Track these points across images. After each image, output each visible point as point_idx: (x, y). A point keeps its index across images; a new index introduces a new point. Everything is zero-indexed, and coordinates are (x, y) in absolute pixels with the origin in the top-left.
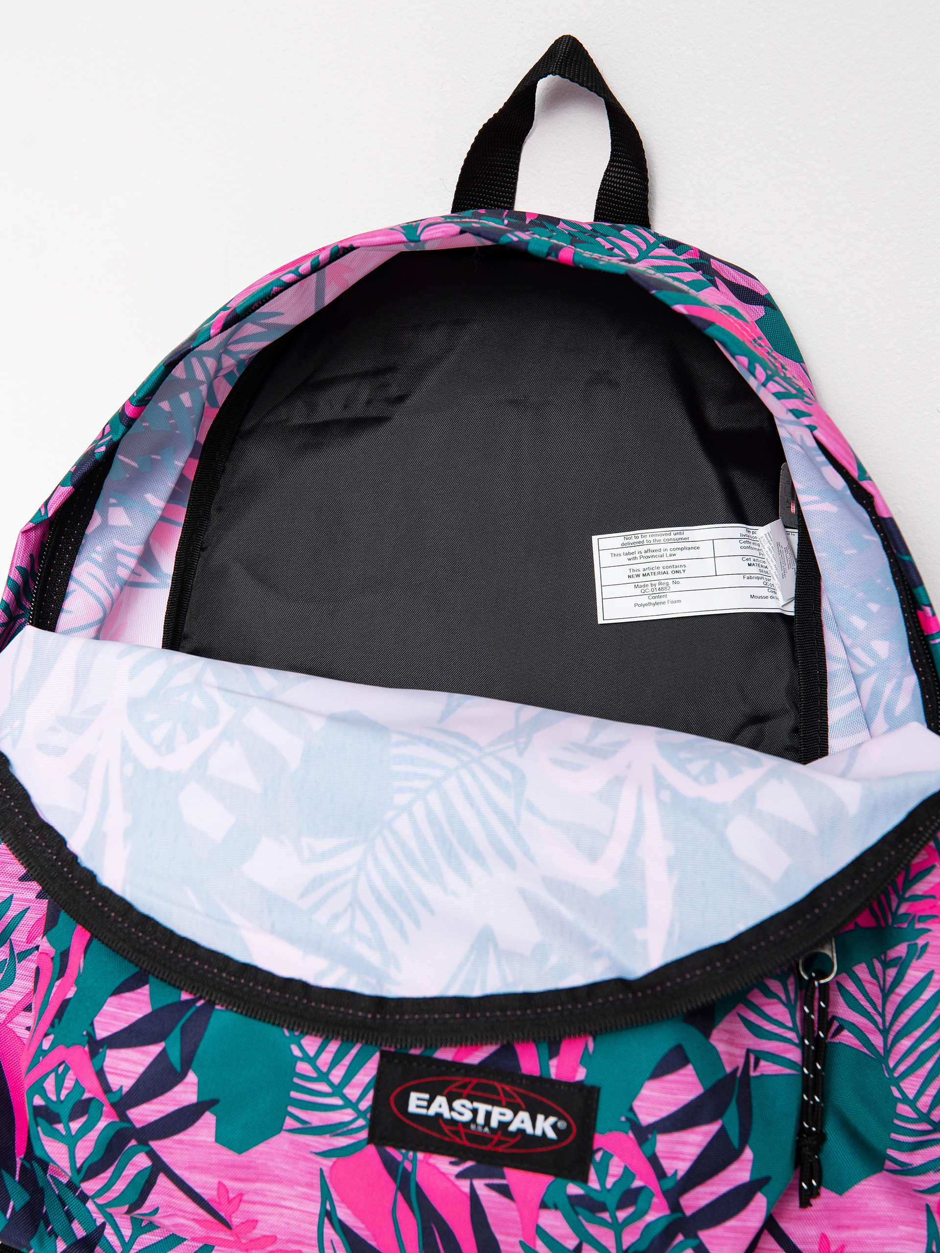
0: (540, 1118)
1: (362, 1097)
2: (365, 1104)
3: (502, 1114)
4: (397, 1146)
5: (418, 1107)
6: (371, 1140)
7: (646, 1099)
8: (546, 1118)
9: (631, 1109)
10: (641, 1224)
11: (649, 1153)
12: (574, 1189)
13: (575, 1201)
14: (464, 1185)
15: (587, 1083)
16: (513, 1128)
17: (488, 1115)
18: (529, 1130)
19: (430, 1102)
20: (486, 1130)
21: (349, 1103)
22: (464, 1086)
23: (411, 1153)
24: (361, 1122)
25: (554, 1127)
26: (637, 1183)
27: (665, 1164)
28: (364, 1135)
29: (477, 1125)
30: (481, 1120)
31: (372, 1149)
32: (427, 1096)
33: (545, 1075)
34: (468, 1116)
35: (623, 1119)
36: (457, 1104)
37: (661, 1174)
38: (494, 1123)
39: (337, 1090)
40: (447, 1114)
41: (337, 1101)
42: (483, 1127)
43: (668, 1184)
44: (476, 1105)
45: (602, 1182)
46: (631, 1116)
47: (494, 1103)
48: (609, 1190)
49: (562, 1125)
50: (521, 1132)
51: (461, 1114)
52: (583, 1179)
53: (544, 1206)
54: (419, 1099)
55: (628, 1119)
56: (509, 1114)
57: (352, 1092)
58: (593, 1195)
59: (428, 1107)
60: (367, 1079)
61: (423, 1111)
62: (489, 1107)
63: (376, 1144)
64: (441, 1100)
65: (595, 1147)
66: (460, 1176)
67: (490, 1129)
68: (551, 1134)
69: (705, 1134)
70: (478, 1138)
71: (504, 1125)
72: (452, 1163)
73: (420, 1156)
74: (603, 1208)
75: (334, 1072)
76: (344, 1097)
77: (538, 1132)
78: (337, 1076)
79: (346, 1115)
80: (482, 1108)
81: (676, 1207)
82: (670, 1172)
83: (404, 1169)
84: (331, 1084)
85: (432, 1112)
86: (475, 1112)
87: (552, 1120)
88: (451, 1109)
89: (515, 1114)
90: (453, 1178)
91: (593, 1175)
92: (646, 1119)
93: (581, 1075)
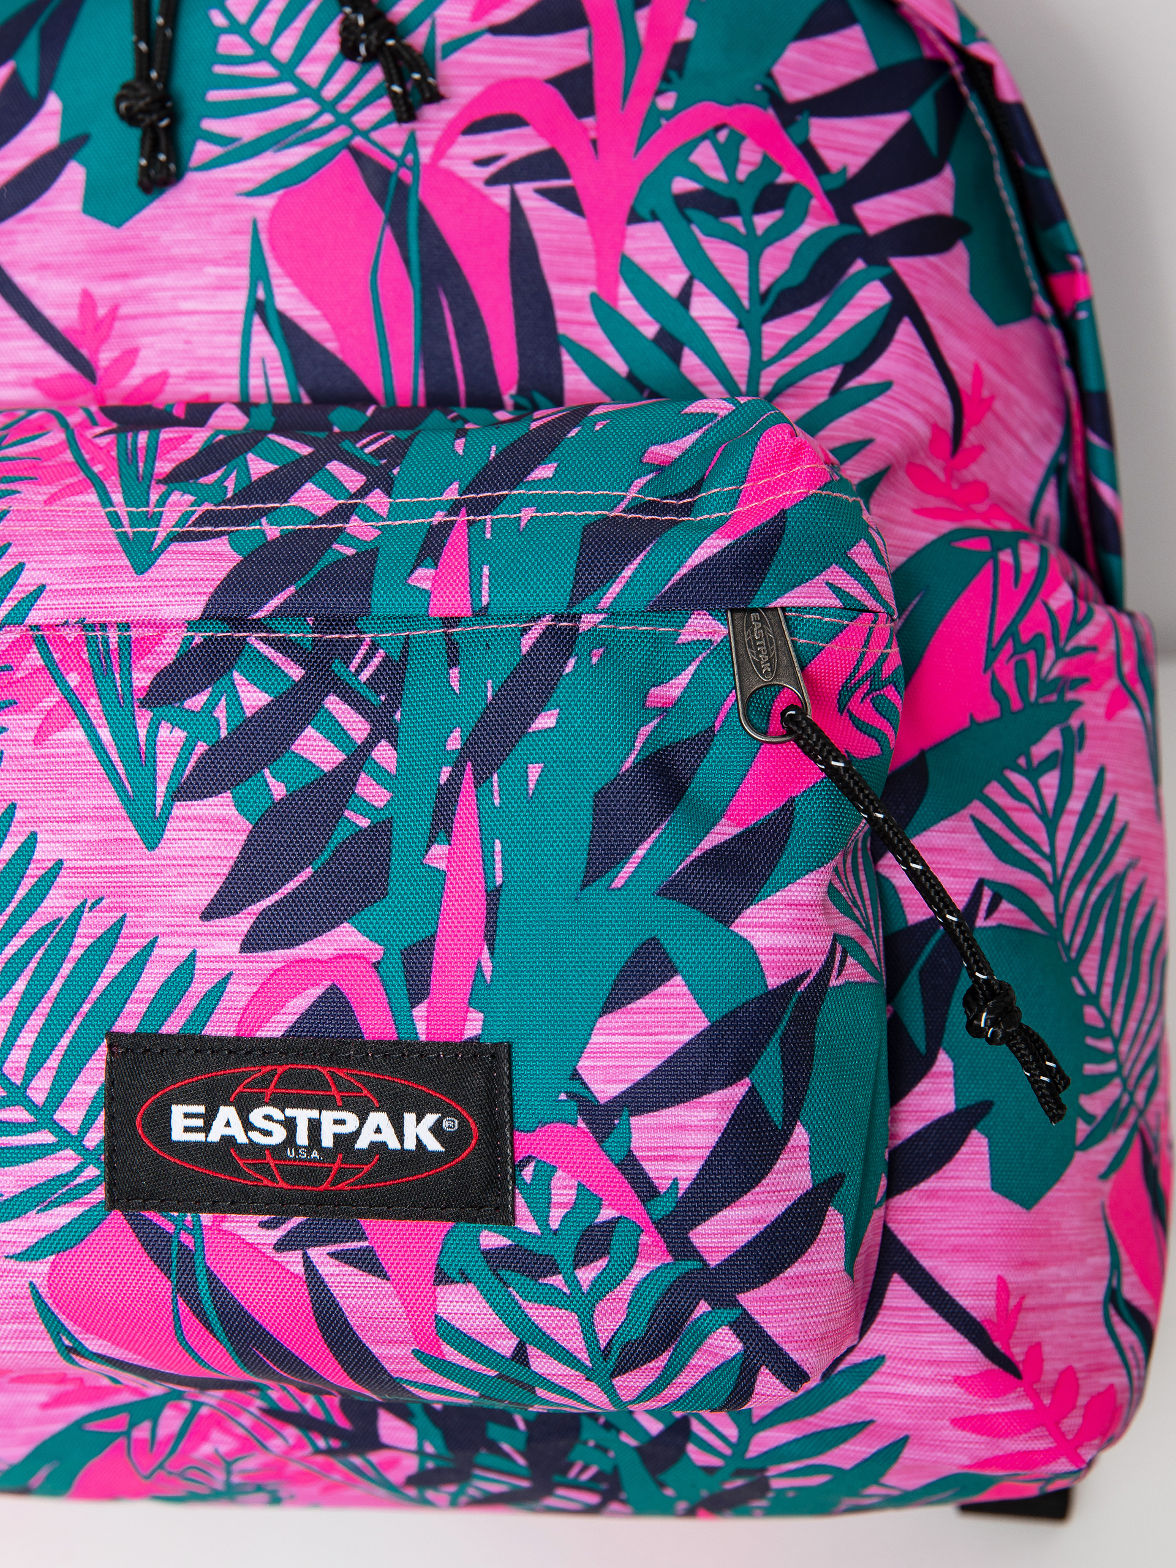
0: (409, 1118)
1: (87, 1125)
2: (95, 1137)
3: (337, 1122)
4: (162, 1208)
5: (187, 1129)
6: (113, 1201)
7: (602, 1053)
8: (418, 1121)
9: (575, 1076)
10: (625, 1291)
11: (619, 1155)
12: (492, 1239)
13: (495, 1259)
14: (293, 1261)
15: (487, 1040)
16: (362, 1143)
17: (315, 1127)
18: (394, 1144)
19: (209, 1118)
20: (315, 1154)
21: (67, 1139)
22: (264, 1082)
23: (189, 1217)
24: (92, 1171)
25: (437, 1130)
26: (607, 1214)
27: (652, 1169)
28: (99, 1194)
29: (297, 1148)
30: (302, 1138)
31: (117, 1218)
32: (201, 1109)
33: (405, 1036)
34: (279, 1135)
35: (563, 1097)
36: (256, 1117)
37: (646, 1189)
38: (327, 1141)
39: (44, 1117)
40: (242, 1139)
41: (46, 1137)
42: (309, 1149)
43: (663, 1207)
44: (290, 1112)
45: (542, 1219)
46: (577, 1088)
47: (322, 1105)
48: (555, 1232)
49: (450, 1124)
50: (379, 1147)
51: (267, 1133)
52: (504, 1216)
53: (442, 1278)
54: (187, 1116)
55: (571, 1096)
56: (352, 1122)
57: (71, 1117)
58: (528, 1244)
59: (207, 1129)
60: (92, 1090)
61: (200, 1137)
62: (314, 1114)
63: (124, 1209)
64: (228, 1113)
65: (520, 1156)
66: (282, 1246)
67: (322, 1150)
68: (433, 1145)
69: (721, 1105)
70: (303, 1172)
71: (345, 1142)
72: (263, 1225)
73: (206, 1218)
74: (551, 1267)
75: (34, 1084)
76: (56, 1127)
77: (410, 1144)
78: (40, 1088)
79: (64, 1162)
80: (302, 1116)
81: (682, 1249)
82: (663, 1185)
83: (181, 1245)
84: (31, 1106)
85: (214, 1136)
86: (290, 1125)
87: (431, 1119)
88: (248, 1126)
89: (363, 1121)
90: (270, 1252)
91: (522, 1210)
92: (605, 1090)
93: (474, 1027)
